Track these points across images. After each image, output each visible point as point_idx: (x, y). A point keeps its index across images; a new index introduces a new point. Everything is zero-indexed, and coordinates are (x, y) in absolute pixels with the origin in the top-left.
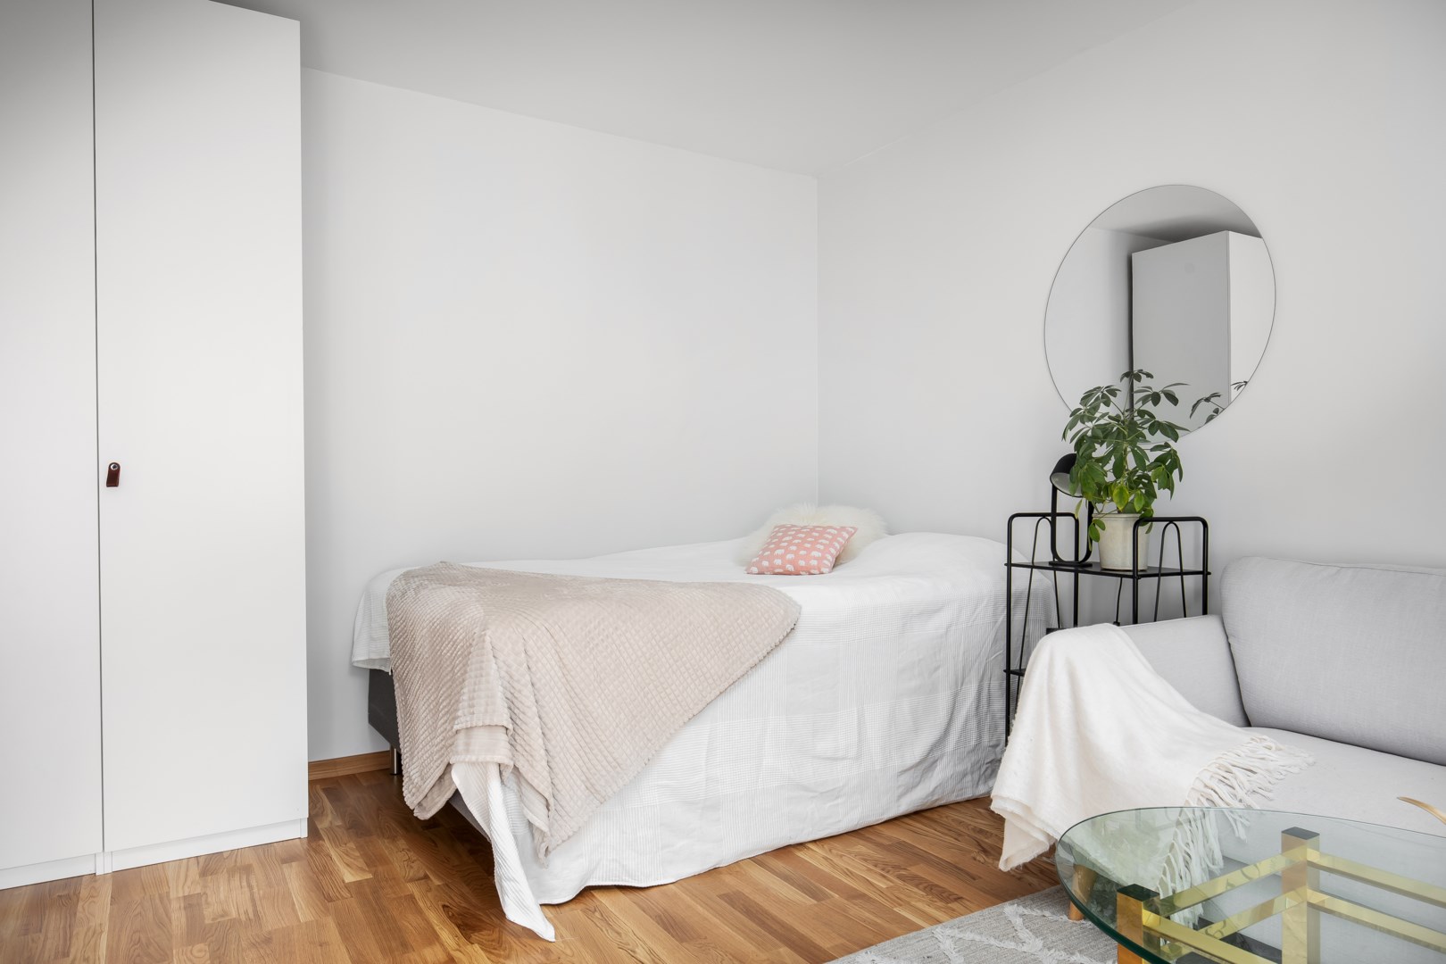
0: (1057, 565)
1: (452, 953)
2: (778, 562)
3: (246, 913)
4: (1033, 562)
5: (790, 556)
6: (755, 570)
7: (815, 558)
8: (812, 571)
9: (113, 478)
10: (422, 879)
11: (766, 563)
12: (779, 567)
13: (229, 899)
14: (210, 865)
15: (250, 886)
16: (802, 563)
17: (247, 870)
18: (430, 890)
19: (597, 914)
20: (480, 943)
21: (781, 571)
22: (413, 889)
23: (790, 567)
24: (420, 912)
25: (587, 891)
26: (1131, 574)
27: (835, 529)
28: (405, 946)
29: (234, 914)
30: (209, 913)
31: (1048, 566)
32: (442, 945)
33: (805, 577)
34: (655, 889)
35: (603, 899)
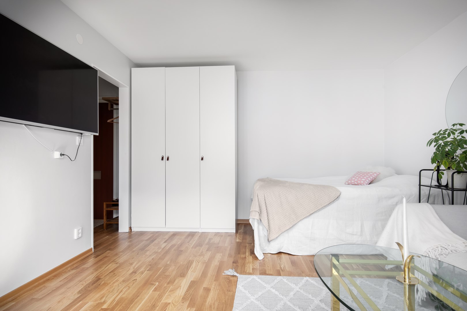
0: (439, 186)
1: (246, 257)
2: (353, 181)
3: (217, 243)
4: (431, 185)
5: (356, 180)
6: (347, 183)
7: (363, 181)
8: (362, 184)
9: (202, 159)
10: (250, 244)
11: (350, 182)
12: (353, 183)
13: (216, 240)
14: (217, 234)
15: (220, 239)
16: (359, 182)
17: (222, 236)
18: (250, 246)
19: (279, 257)
20: (252, 256)
21: (354, 184)
22: (247, 245)
23: (356, 183)
24: (246, 249)
25: (280, 253)
26: (451, 189)
27: (372, 173)
28: (239, 253)
29: (215, 242)
30: (212, 241)
31: (434, 186)
32: (245, 255)
33: (360, 186)
34: (295, 256)
35: (283, 255)
